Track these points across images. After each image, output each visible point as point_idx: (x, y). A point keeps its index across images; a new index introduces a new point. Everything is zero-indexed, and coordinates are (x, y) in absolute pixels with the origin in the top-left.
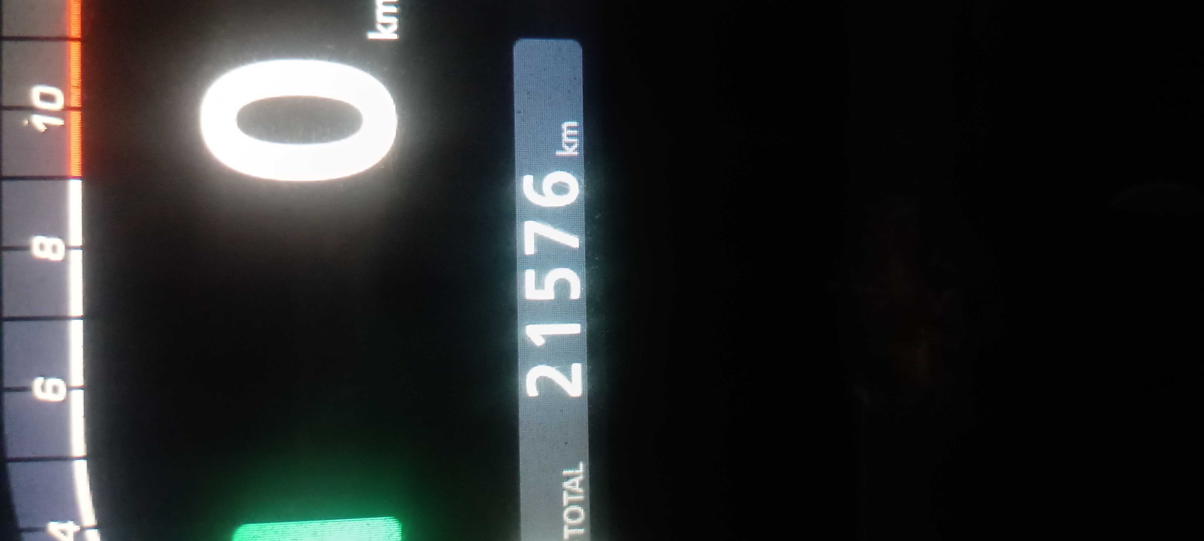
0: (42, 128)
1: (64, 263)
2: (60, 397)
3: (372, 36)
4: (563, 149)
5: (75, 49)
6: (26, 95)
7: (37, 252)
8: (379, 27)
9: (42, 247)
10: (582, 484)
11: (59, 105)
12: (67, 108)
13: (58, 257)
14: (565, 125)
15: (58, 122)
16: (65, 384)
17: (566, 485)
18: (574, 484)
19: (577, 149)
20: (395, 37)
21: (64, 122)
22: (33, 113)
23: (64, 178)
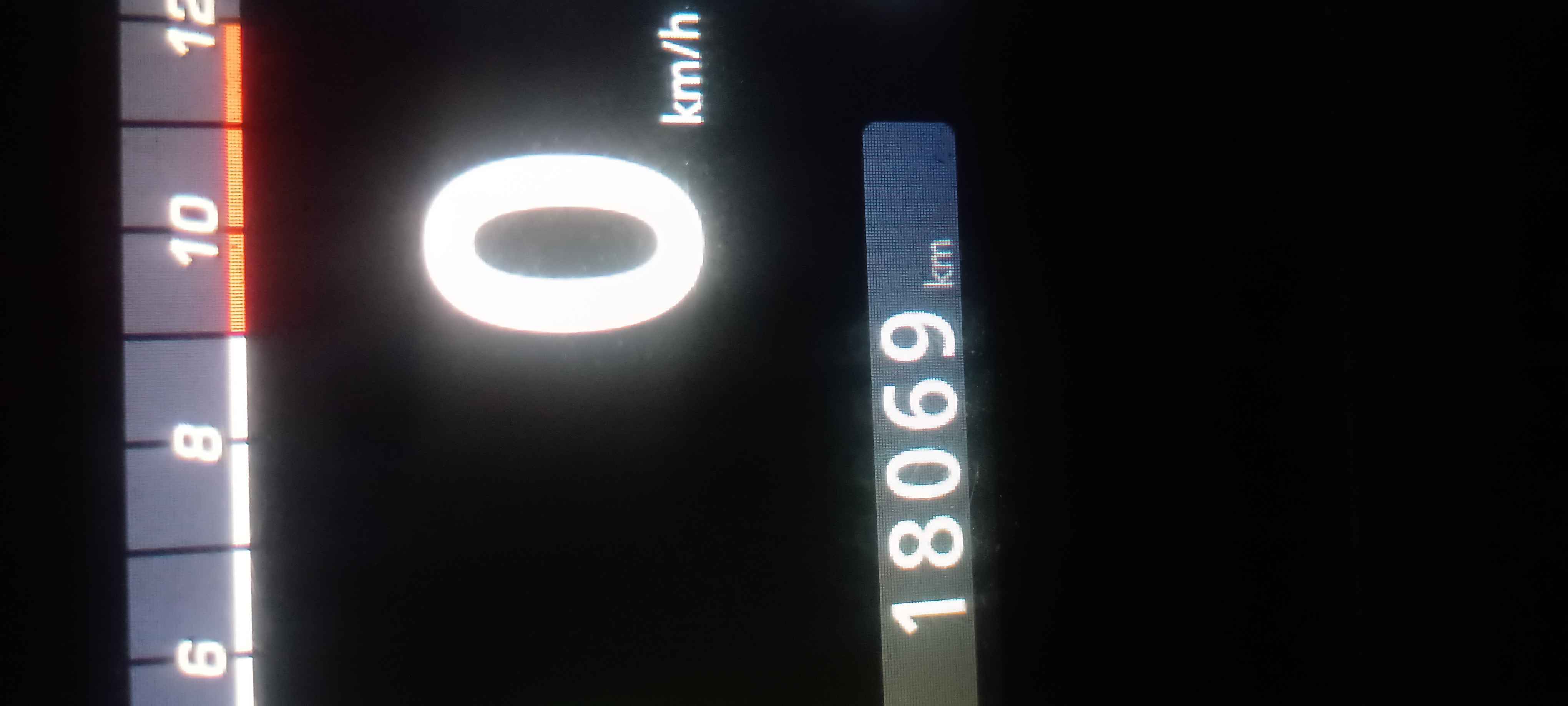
0: (185, 260)
1: (222, 466)
2: (217, 670)
3: (666, 119)
4: (933, 279)
5: (234, 140)
6: (163, 210)
7: (179, 449)
8: (677, 106)
9: (187, 441)
11: (210, 225)
12: (224, 230)
13: (211, 456)
14: (934, 245)
15: (211, 251)
16: (225, 650)
19: (951, 278)
20: (699, 120)
21: (219, 251)
22: (169, 239)
23: (220, 335)
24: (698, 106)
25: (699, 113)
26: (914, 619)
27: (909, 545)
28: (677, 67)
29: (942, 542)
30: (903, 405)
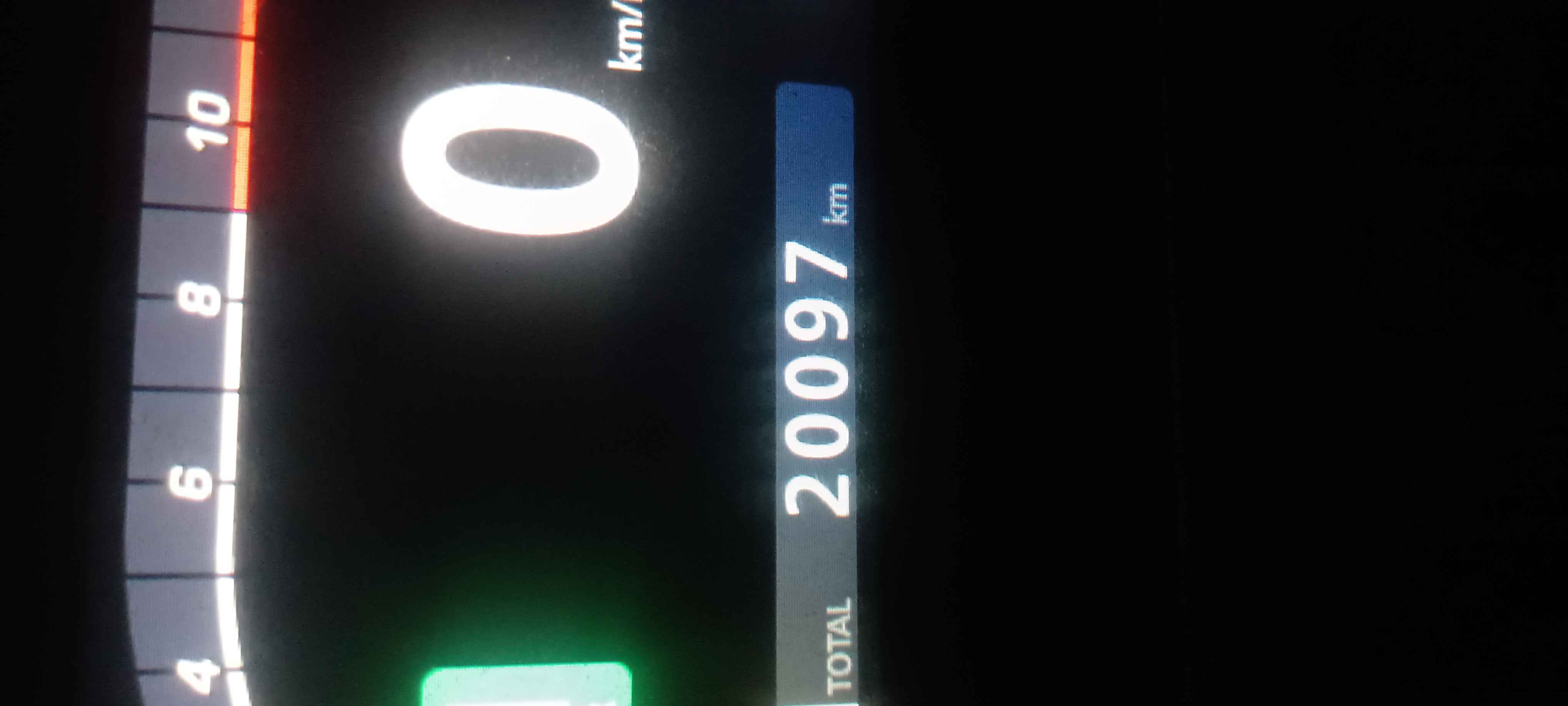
0: (199, 146)
1: (219, 320)
2: (203, 494)
3: (612, 64)
5: (247, 51)
6: (183, 102)
7: (183, 303)
8: (622, 55)
9: (191, 297)
10: (849, 626)
11: (223, 117)
12: (234, 123)
13: (211, 311)
14: (833, 188)
15: (221, 139)
16: (211, 477)
17: (831, 625)
18: (840, 626)
20: (639, 68)
21: (229, 141)
22: (188, 126)
23: (224, 210)
24: (639, 56)
25: (640, 62)
28: (623, 23)
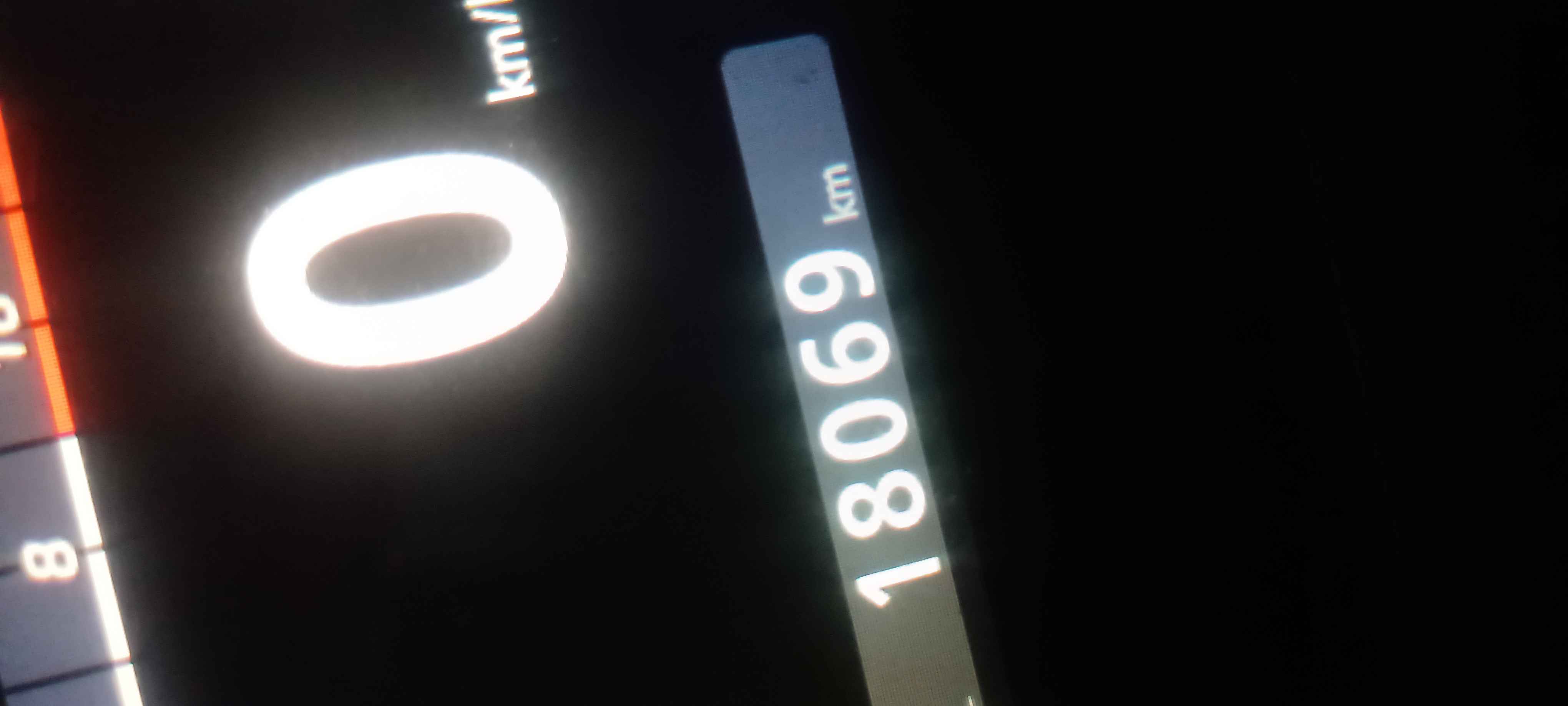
1: (82, 579)
3: (493, 97)
4: (833, 212)
5: (17, 224)
7: (34, 572)
8: (503, 80)
9: (38, 561)
11: (11, 322)
12: (27, 325)
13: (68, 571)
14: (828, 173)
15: (16, 351)
19: (856, 207)
20: (531, 90)
21: (28, 349)
23: (49, 440)
24: (527, 75)
25: (530, 82)
26: (884, 589)
27: (863, 510)
28: (493, 38)
29: (900, 500)
30: (826, 358)
